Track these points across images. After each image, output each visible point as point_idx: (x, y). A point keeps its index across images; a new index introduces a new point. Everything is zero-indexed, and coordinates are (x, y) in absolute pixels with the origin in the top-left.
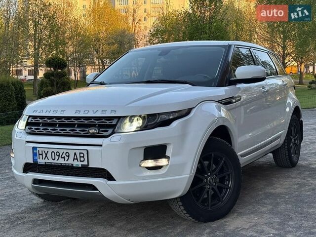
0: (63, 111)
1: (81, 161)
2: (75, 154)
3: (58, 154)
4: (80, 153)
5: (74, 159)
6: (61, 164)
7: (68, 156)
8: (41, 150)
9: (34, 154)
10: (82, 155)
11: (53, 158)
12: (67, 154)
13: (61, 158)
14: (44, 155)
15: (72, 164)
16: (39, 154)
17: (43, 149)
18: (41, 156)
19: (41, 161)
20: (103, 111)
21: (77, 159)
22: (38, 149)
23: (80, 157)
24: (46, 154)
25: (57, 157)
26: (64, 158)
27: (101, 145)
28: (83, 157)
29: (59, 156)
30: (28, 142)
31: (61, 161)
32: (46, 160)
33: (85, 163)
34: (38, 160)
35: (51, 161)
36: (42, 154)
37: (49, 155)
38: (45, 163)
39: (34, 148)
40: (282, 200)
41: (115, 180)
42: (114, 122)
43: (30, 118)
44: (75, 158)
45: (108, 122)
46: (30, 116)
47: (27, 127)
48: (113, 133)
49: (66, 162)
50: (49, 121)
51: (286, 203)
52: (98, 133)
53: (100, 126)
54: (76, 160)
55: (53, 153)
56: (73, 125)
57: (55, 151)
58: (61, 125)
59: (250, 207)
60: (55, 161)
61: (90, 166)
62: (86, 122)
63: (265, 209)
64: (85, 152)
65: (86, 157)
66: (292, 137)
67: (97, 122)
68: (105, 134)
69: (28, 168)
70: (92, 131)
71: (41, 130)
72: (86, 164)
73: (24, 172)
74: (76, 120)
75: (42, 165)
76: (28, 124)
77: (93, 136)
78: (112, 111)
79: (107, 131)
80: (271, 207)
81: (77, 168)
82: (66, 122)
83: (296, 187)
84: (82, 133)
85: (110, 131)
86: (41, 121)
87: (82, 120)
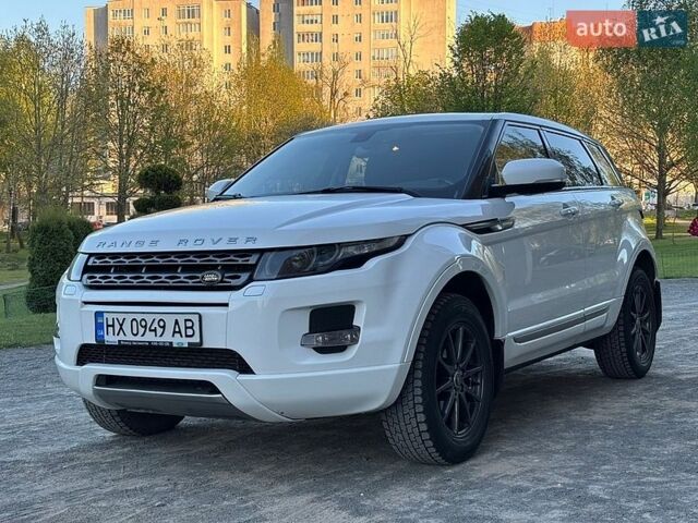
0: (154, 243)
1: (187, 336)
2: (177, 323)
3: (143, 323)
4: (186, 320)
5: (175, 332)
6: (150, 342)
7: (164, 327)
8: (110, 317)
9: (99, 326)
10: (189, 324)
11: (135, 332)
12: (162, 324)
13: (150, 330)
14: (117, 327)
15: (171, 343)
16: (108, 326)
17: (115, 316)
18: (111, 329)
19: (111, 339)
20: (233, 240)
21: (180, 332)
22: (105, 315)
23: (186, 328)
24: (121, 325)
25: (142, 330)
26: (155, 330)
27: (226, 305)
28: (191, 328)
29: (145, 327)
30: (86, 303)
31: (150, 337)
32: (121, 337)
33: (196, 339)
34: (106, 338)
35: (130, 337)
36: (113, 326)
37: (127, 327)
38: (119, 341)
39: (98, 314)
40: (600, 432)
41: (253, 373)
42: (252, 260)
43: (92, 259)
44: (177, 330)
45: (240, 261)
46: (91, 255)
47: (86, 276)
48: (250, 280)
49: (158, 339)
50: (127, 262)
51: (606, 437)
52: (222, 281)
53: (226, 268)
54: (178, 335)
55: (134, 323)
56: (172, 268)
57: (139, 317)
58: (150, 269)
59: (530, 444)
60: (138, 338)
61: (205, 346)
62: (199, 261)
63: (559, 447)
64: (195, 319)
65: (196, 328)
66: (635, 315)
67: (219, 261)
68: (234, 282)
69: (86, 354)
70: (210, 277)
71: (112, 279)
72: (198, 341)
73: (78, 364)
74: (179, 257)
75: (111, 347)
76: (87, 269)
77: (211, 287)
78: (248, 240)
79: (239, 277)
80: (573, 444)
81: (181, 349)
82: (161, 262)
83: (634, 411)
84: (191, 283)
85: (244, 276)
86: (112, 262)
87: (191, 258)
